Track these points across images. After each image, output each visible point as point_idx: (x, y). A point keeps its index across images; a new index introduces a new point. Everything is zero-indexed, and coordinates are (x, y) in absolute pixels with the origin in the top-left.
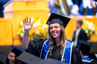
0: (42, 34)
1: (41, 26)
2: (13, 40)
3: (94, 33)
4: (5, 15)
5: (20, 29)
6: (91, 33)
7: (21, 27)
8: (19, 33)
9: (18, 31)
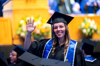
0: (43, 34)
1: (42, 25)
2: (13, 39)
3: (96, 31)
4: (4, 14)
5: (20, 29)
6: (93, 31)
7: (20, 26)
8: (19, 32)
9: (18, 30)
